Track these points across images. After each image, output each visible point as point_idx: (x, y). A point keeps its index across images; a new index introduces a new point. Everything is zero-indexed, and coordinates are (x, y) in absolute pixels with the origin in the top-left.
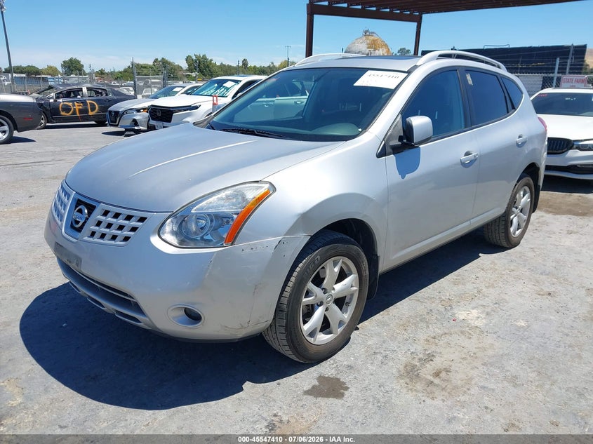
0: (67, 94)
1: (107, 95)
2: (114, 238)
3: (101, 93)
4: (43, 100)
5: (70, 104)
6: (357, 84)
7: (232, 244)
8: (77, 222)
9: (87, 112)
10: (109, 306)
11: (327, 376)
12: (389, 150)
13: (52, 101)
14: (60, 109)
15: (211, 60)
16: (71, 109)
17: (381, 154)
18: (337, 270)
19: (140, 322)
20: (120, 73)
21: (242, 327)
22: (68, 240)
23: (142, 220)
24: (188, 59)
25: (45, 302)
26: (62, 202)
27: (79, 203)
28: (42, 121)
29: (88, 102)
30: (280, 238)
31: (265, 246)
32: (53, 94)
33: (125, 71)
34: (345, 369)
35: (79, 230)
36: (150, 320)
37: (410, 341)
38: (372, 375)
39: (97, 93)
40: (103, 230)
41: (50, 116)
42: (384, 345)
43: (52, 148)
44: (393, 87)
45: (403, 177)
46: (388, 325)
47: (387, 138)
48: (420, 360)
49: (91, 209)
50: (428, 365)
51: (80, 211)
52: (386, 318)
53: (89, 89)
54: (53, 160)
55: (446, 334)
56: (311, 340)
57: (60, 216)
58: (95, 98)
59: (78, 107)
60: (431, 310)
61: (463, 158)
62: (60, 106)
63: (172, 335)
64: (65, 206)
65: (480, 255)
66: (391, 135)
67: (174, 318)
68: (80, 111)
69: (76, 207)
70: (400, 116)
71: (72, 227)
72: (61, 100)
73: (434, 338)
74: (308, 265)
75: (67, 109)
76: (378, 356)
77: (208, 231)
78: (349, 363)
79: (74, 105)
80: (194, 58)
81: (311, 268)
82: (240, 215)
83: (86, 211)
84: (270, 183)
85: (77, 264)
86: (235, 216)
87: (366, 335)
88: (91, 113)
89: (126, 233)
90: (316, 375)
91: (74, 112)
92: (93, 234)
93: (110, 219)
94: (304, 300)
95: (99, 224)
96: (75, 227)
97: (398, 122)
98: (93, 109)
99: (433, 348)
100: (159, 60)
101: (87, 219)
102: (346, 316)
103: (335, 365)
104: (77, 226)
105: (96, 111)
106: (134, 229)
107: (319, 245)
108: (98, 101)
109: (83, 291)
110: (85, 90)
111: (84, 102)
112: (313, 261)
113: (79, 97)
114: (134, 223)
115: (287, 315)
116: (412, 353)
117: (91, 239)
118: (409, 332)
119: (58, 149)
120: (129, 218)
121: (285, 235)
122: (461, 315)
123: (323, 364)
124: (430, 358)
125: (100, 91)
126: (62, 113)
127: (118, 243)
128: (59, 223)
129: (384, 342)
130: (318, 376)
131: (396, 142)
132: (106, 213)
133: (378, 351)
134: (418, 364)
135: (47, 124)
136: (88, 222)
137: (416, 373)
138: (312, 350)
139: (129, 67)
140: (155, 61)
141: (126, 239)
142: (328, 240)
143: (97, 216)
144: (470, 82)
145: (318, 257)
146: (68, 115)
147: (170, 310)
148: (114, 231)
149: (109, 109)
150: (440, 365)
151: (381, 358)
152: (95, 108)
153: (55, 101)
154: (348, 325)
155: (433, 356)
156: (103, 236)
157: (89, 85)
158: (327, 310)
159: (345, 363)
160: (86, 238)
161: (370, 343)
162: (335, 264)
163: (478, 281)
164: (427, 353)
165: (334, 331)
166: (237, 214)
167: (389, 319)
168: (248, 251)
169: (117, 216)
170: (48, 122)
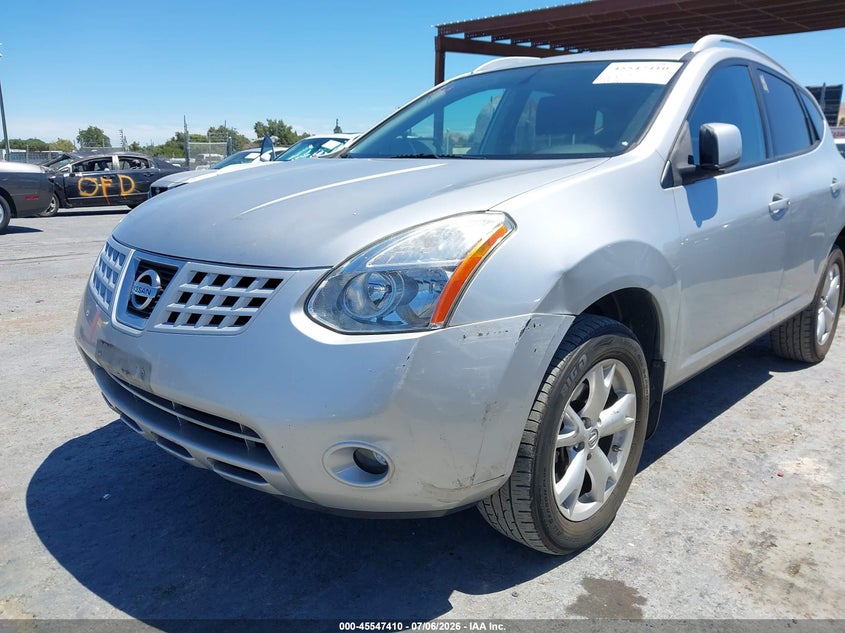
0: (90, 167)
1: (148, 167)
2: (217, 320)
3: (139, 165)
4: (53, 174)
5: (94, 180)
6: (597, 81)
7: (445, 326)
8: (140, 300)
9: (119, 192)
10: (201, 454)
11: (597, 577)
12: (677, 177)
13: (66, 175)
14: (79, 187)
15: (290, 128)
16: (95, 188)
17: (668, 182)
18: (607, 382)
19: (264, 481)
20: (162, 147)
21: (461, 487)
22: (124, 333)
23: (272, 284)
24: (258, 127)
25: (68, 459)
26: (110, 270)
27: (143, 266)
28: (53, 205)
29: (120, 177)
30: (529, 316)
31: (502, 330)
32: (70, 166)
33: (168, 144)
34: (625, 564)
35: (146, 314)
36: (288, 476)
37: (721, 510)
38: (679, 573)
39: (133, 165)
40: (193, 307)
41: (65, 196)
42: (679, 520)
43: (69, 240)
44: (664, 81)
45: (699, 225)
46: (672, 486)
47: (672, 159)
48: (753, 544)
49: (168, 274)
50: (769, 554)
51: (148, 280)
52: (663, 474)
53: (121, 159)
54: (71, 254)
55: (776, 498)
56: (566, 512)
57: (108, 294)
58: (131, 170)
59: (105, 184)
60: (734, 460)
61: (771, 203)
62: (80, 182)
63: (324, 505)
64: (117, 275)
65: (771, 373)
66: (677, 152)
67: (334, 470)
68: (109, 190)
69: (137, 275)
70: (686, 123)
71: (131, 309)
72: (80, 174)
73: (760, 505)
74: (570, 369)
75: (89, 187)
76: (676, 539)
77: (393, 304)
78: (629, 553)
79: (99, 182)
80: (266, 124)
81: (573, 377)
82: (459, 270)
83: (158, 279)
84: (507, 214)
85: (142, 376)
86: (449, 274)
87: (642, 504)
88: (123, 194)
89: (241, 310)
90: (577, 576)
91: (100, 192)
92: (173, 318)
93: (206, 288)
94: (560, 437)
95: (185, 298)
96: (138, 309)
97: (685, 133)
98: (127, 188)
99: (765, 525)
100: (217, 128)
101: (160, 293)
102: (616, 470)
103: (605, 558)
104: (141, 307)
105: (131, 190)
106: (257, 302)
107: (583, 335)
108: (135, 176)
109: (148, 428)
110: (115, 160)
111: (114, 178)
112: (575, 364)
113: (107, 169)
114: (255, 291)
115: (534, 464)
116: (733, 533)
117: (171, 327)
118: (711, 496)
119: (78, 240)
120: (245, 282)
121: (537, 311)
122: (789, 467)
123: (583, 555)
124: (768, 541)
125: (137, 161)
126: (82, 193)
127: (224, 328)
128: (106, 305)
129: (676, 514)
130: (581, 578)
131: (684, 165)
132: (198, 278)
133: (671, 530)
134: (751, 551)
135: (60, 210)
136: (163, 298)
137: (756, 569)
138: (569, 531)
139: (173, 139)
140: (210, 131)
141: (242, 320)
142: (596, 327)
143: (181, 283)
144: (766, 88)
145: (584, 357)
146: (91, 195)
147: (329, 452)
148: (215, 309)
149: (152, 185)
150: (789, 552)
151: (682, 543)
152: (131, 187)
153: (72, 175)
154: (618, 486)
155: (772, 537)
156: (194, 319)
157: (122, 153)
158: (589, 457)
159: (622, 553)
160: (159, 326)
161: (652, 516)
162: (606, 373)
163: (788, 413)
164: (760, 531)
165: (598, 497)
166: (452, 269)
167: (669, 475)
168: (473, 338)
169: (220, 280)
170: (61, 207)
